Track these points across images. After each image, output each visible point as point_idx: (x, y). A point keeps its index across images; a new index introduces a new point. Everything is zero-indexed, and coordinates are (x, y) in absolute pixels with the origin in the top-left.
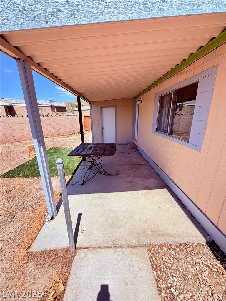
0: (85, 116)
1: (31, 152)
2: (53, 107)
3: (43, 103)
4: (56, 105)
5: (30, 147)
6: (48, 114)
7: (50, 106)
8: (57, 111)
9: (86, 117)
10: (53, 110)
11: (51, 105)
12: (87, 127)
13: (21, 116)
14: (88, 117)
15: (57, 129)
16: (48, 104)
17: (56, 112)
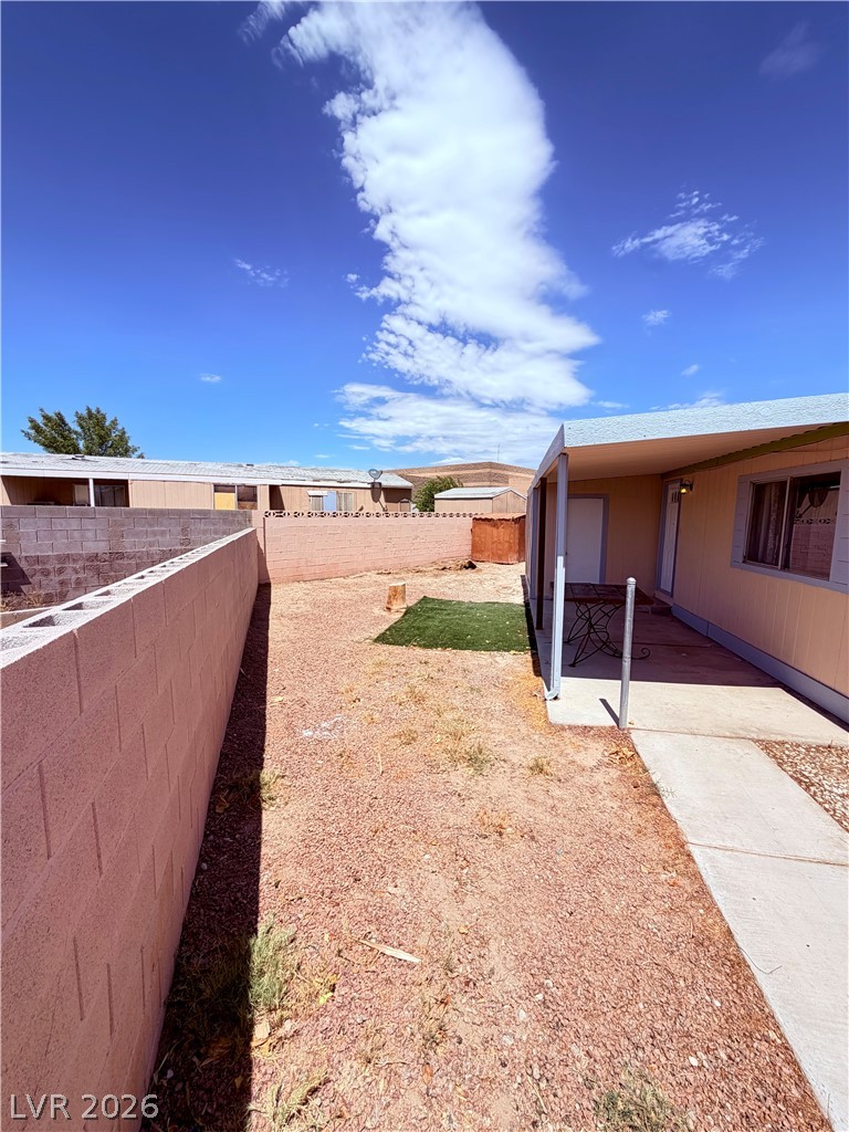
0: (478, 517)
1: (394, 602)
2: (376, 490)
3: (351, 478)
4: (384, 484)
5: (395, 589)
6: (361, 509)
7: (369, 486)
8: (386, 501)
9: (480, 519)
10: (376, 499)
11: (373, 484)
12: (482, 552)
13: (296, 515)
14: (486, 519)
15: (403, 553)
16: (365, 480)
17: (384, 504)
